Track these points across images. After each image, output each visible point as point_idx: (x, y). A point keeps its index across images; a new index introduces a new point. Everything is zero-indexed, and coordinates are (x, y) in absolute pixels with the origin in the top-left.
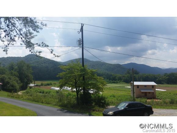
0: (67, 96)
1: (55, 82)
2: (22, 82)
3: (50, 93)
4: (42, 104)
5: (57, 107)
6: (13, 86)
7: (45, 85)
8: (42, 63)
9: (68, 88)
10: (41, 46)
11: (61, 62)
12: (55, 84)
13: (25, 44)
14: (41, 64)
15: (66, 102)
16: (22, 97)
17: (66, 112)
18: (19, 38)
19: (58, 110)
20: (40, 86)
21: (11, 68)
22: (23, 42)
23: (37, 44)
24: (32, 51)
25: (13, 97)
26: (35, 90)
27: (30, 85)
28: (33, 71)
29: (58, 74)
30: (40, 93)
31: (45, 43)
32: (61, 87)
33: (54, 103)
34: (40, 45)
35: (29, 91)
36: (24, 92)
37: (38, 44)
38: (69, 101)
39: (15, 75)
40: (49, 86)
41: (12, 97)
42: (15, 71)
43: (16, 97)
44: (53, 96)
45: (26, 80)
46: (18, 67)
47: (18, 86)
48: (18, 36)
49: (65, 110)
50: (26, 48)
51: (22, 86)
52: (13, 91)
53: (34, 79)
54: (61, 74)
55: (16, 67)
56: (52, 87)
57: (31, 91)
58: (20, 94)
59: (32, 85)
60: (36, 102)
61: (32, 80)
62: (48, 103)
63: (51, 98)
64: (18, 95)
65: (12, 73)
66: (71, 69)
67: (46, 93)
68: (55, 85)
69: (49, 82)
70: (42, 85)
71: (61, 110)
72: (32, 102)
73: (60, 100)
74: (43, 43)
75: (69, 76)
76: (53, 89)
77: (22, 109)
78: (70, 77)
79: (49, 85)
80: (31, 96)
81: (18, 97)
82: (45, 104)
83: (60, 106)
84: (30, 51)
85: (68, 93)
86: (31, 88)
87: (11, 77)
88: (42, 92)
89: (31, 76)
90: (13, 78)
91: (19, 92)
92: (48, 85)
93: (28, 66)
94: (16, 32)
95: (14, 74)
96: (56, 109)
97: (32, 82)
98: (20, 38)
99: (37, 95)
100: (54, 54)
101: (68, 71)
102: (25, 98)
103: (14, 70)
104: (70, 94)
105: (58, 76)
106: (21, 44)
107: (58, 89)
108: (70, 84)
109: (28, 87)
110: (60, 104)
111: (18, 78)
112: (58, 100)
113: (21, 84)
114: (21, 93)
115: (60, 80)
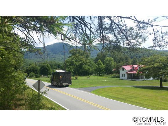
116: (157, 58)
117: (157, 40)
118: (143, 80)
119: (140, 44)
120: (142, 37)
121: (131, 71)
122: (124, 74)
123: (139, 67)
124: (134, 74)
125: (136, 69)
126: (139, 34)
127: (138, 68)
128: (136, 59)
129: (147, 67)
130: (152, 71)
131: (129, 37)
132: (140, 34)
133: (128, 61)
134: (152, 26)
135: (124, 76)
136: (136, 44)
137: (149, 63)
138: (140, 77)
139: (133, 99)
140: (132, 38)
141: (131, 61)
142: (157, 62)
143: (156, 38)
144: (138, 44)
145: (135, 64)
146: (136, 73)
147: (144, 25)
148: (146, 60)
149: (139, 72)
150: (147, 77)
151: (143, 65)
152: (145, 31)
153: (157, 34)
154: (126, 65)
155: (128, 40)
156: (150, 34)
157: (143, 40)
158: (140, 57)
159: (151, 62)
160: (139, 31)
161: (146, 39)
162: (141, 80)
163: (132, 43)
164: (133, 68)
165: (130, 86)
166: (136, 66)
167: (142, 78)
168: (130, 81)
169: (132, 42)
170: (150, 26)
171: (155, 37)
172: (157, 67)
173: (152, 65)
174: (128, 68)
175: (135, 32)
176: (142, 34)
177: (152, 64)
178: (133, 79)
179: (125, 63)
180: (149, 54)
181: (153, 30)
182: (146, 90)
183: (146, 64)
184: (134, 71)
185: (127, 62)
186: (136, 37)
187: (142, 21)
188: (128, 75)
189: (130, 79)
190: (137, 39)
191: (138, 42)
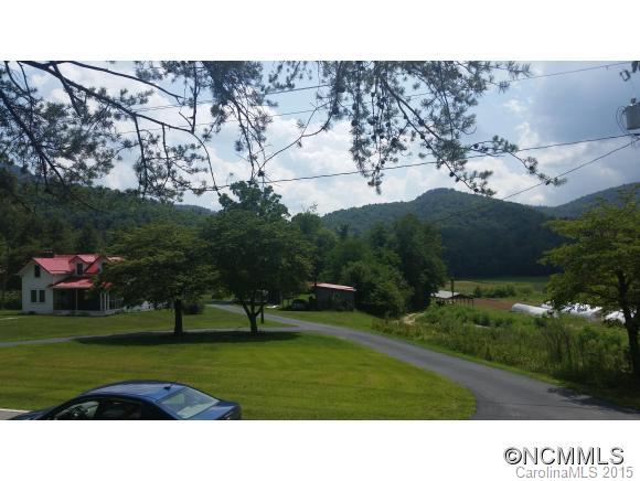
0: (582, 341)
1: (528, 285)
2: (411, 284)
3: (514, 326)
4: (489, 363)
5: (545, 378)
6: (385, 296)
7: (489, 296)
8: (476, 218)
9: (589, 310)
10: (490, 151)
11: (545, 208)
12: (527, 292)
13: (434, 153)
14: (471, 221)
15: (581, 364)
16: (418, 335)
17: (584, 402)
18: (414, 135)
19: (551, 391)
20: (470, 298)
21: (378, 239)
22: (429, 147)
23: (476, 146)
24: (458, 173)
25: (388, 332)
26: (455, 313)
27: (437, 295)
28: (444, 247)
29: (545, 253)
30: (476, 322)
31: (502, 140)
32: (558, 303)
33: (534, 365)
34: (486, 149)
35: (439, 316)
36: (421, 319)
37: (480, 146)
38: (596, 359)
39: (390, 263)
40: (504, 301)
41: (386, 331)
42: (389, 248)
43: (399, 333)
44: (523, 335)
45: (424, 278)
46: (399, 235)
47: (400, 298)
48: (410, 129)
49: (580, 394)
50: (439, 167)
51: (413, 297)
52: (388, 313)
53: (448, 275)
54: (557, 254)
55: (392, 237)
56: (517, 305)
57: (442, 314)
58: (410, 322)
59: (444, 294)
60: (465, 352)
61: (444, 278)
62: (511, 362)
63: (517, 342)
64: (402, 325)
65: (380, 256)
66: (598, 233)
67: (498, 324)
68: (527, 297)
69: (502, 285)
70: (478, 294)
71: (564, 393)
72: (451, 352)
73: (557, 356)
74: (496, 138)
75: (593, 261)
76: (522, 312)
77: (421, 372)
78: (595, 263)
79: (506, 296)
80: (446, 330)
81: (405, 334)
82: (497, 365)
83: (556, 376)
84: (452, 174)
85: (586, 330)
86: (441, 303)
87: (379, 268)
88: (481, 319)
89: (440, 265)
90: (385, 271)
91: (407, 318)
92: (501, 294)
93: (428, 230)
94: (406, 117)
95: (388, 258)
96: (542, 385)
97: (443, 285)
98: (418, 136)
99: (466, 329)
100: (542, 177)
101: (582, 239)
102: (426, 337)
103: (386, 245)
104: (594, 335)
105: (543, 261)
106: (421, 156)
107: (540, 310)
108: (597, 293)
109: (433, 302)
110: (558, 367)
111: (400, 270)
112: (545, 354)
113: (411, 292)
114: (411, 319)
115: (553, 276)
116: (168, 232)
117: (152, 170)
118: (117, 313)
119: (91, 175)
120: (97, 151)
121: (69, 277)
122: (42, 292)
123: (104, 264)
124: (81, 291)
125: (91, 270)
126: (86, 137)
127: (98, 266)
128: (94, 231)
129: (130, 263)
130: (147, 279)
131: (44, 144)
132: (90, 141)
133: (59, 238)
134: (134, 116)
135: (42, 300)
136: (73, 176)
137: (138, 247)
138: (106, 300)
139: (71, 389)
140: (60, 149)
141: (72, 237)
142: (166, 248)
143: (148, 163)
144: (81, 175)
145: (89, 252)
146: (89, 285)
147: (105, 106)
148: (128, 237)
149: (100, 283)
150: (132, 299)
151: (115, 255)
152: (107, 130)
153: (152, 148)
154: (51, 256)
155: (42, 156)
156: (127, 145)
157: (99, 164)
158: (108, 224)
159: (147, 245)
160: (85, 128)
161: (110, 161)
162: (109, 312)
163: (59, 170)
164: (80, 266)
165: (65, 339)
166: (90, 259)
167: (112, 307)
168: (63, 320)
169: (59, 166)
170: (126, 117)
171: (144, 160)
172: (166, 265)
173: (150, 258)
174: (57, 265)
175: (71, 127)
176: (98, 140)
177: (151, 254)
178: (78, 312)
179: (48, 246)
180: (144, 216)
181: (138, 131)
182: (123, 349)
183: (127, 252)
184: (85, 278)
185: (58, 243)
186: (76, 148)
187: (96, 92)
188: (60, 293)
189: (67, 312)
190: (78, 157)
191: (82, 166)
